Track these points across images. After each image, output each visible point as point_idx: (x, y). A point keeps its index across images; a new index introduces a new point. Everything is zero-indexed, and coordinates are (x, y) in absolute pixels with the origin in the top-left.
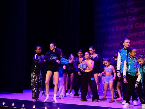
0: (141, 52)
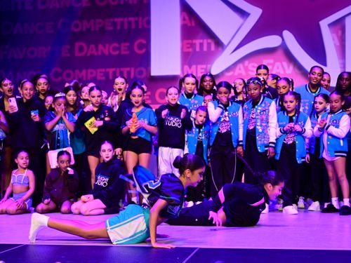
0: (111, 78)
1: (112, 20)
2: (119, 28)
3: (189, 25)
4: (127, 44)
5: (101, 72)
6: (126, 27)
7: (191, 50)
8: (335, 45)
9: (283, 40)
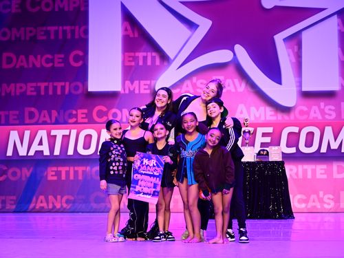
0: (42, 93)
1: (44, 29)
2: (52, 37)
3: (132, 36)
4: (62, 56)
5: (32, 87)
6: (61, 37)
7: (133, 64)
8: (291, 61)
9: (235, 54)
